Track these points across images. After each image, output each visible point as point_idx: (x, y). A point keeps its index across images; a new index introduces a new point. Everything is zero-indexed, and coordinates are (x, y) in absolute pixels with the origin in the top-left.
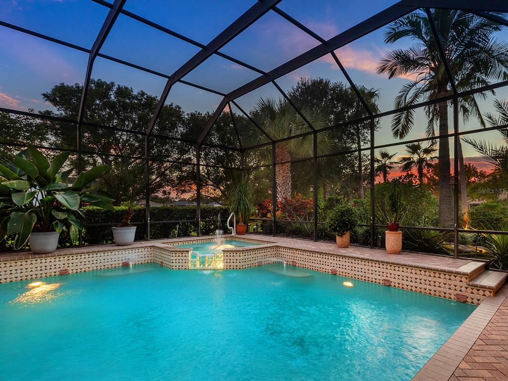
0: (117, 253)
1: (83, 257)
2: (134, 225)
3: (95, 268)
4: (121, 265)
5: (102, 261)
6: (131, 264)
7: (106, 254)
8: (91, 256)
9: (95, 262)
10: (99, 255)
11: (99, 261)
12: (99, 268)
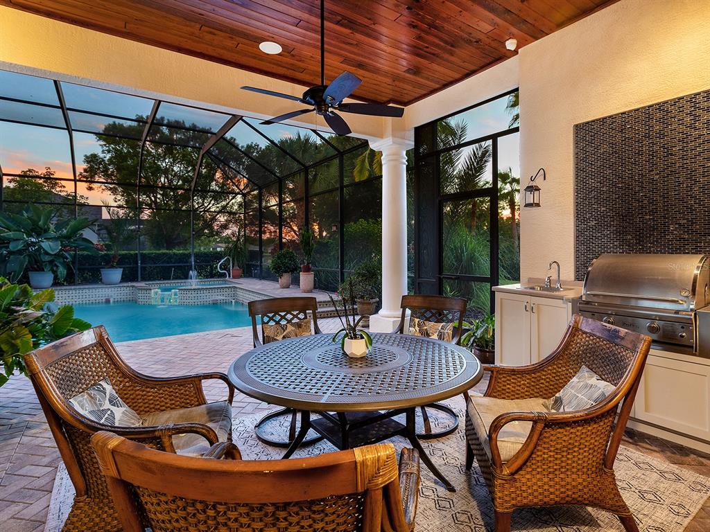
0: (100, 290)
1: (71, 292)
2: (121, 268)
3: (81, 302)
4: (104, 301)
5: (88, 296)
6: (112, 300)
7: (91, 291)
8: (78, 292)
9: (81, 297)
10: (84, 291)
11: (84, 297)
12: (84, 302)
